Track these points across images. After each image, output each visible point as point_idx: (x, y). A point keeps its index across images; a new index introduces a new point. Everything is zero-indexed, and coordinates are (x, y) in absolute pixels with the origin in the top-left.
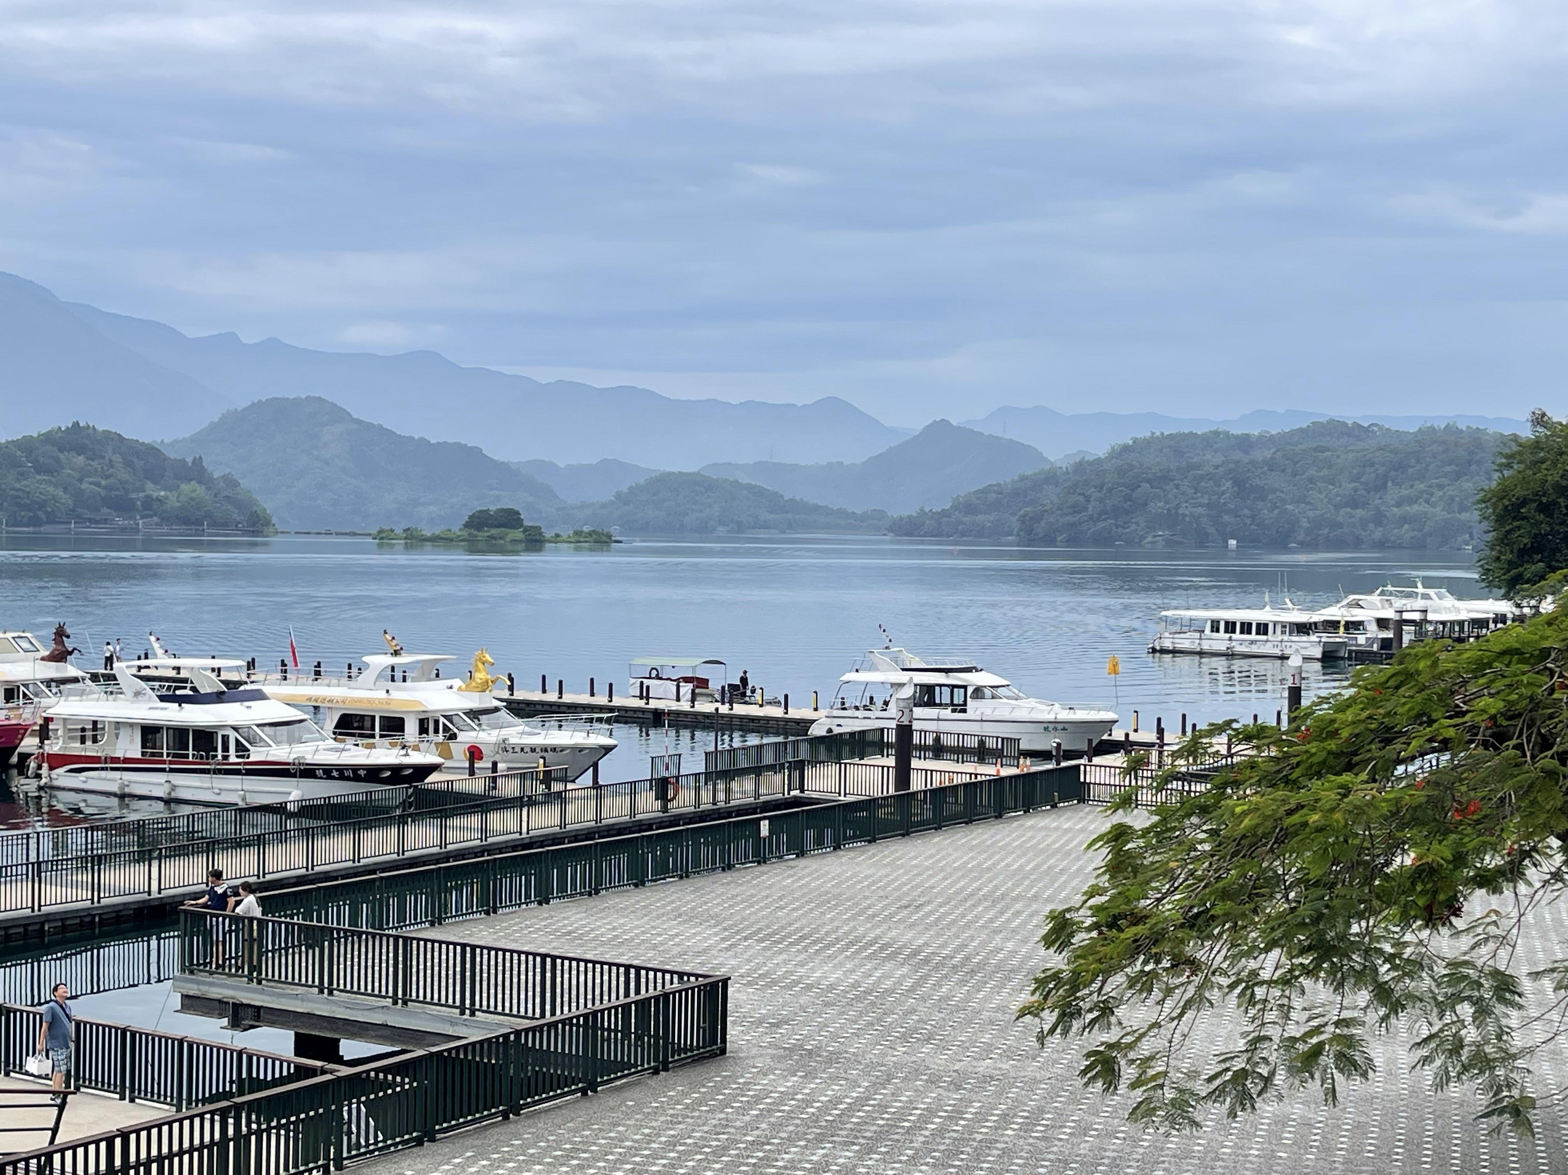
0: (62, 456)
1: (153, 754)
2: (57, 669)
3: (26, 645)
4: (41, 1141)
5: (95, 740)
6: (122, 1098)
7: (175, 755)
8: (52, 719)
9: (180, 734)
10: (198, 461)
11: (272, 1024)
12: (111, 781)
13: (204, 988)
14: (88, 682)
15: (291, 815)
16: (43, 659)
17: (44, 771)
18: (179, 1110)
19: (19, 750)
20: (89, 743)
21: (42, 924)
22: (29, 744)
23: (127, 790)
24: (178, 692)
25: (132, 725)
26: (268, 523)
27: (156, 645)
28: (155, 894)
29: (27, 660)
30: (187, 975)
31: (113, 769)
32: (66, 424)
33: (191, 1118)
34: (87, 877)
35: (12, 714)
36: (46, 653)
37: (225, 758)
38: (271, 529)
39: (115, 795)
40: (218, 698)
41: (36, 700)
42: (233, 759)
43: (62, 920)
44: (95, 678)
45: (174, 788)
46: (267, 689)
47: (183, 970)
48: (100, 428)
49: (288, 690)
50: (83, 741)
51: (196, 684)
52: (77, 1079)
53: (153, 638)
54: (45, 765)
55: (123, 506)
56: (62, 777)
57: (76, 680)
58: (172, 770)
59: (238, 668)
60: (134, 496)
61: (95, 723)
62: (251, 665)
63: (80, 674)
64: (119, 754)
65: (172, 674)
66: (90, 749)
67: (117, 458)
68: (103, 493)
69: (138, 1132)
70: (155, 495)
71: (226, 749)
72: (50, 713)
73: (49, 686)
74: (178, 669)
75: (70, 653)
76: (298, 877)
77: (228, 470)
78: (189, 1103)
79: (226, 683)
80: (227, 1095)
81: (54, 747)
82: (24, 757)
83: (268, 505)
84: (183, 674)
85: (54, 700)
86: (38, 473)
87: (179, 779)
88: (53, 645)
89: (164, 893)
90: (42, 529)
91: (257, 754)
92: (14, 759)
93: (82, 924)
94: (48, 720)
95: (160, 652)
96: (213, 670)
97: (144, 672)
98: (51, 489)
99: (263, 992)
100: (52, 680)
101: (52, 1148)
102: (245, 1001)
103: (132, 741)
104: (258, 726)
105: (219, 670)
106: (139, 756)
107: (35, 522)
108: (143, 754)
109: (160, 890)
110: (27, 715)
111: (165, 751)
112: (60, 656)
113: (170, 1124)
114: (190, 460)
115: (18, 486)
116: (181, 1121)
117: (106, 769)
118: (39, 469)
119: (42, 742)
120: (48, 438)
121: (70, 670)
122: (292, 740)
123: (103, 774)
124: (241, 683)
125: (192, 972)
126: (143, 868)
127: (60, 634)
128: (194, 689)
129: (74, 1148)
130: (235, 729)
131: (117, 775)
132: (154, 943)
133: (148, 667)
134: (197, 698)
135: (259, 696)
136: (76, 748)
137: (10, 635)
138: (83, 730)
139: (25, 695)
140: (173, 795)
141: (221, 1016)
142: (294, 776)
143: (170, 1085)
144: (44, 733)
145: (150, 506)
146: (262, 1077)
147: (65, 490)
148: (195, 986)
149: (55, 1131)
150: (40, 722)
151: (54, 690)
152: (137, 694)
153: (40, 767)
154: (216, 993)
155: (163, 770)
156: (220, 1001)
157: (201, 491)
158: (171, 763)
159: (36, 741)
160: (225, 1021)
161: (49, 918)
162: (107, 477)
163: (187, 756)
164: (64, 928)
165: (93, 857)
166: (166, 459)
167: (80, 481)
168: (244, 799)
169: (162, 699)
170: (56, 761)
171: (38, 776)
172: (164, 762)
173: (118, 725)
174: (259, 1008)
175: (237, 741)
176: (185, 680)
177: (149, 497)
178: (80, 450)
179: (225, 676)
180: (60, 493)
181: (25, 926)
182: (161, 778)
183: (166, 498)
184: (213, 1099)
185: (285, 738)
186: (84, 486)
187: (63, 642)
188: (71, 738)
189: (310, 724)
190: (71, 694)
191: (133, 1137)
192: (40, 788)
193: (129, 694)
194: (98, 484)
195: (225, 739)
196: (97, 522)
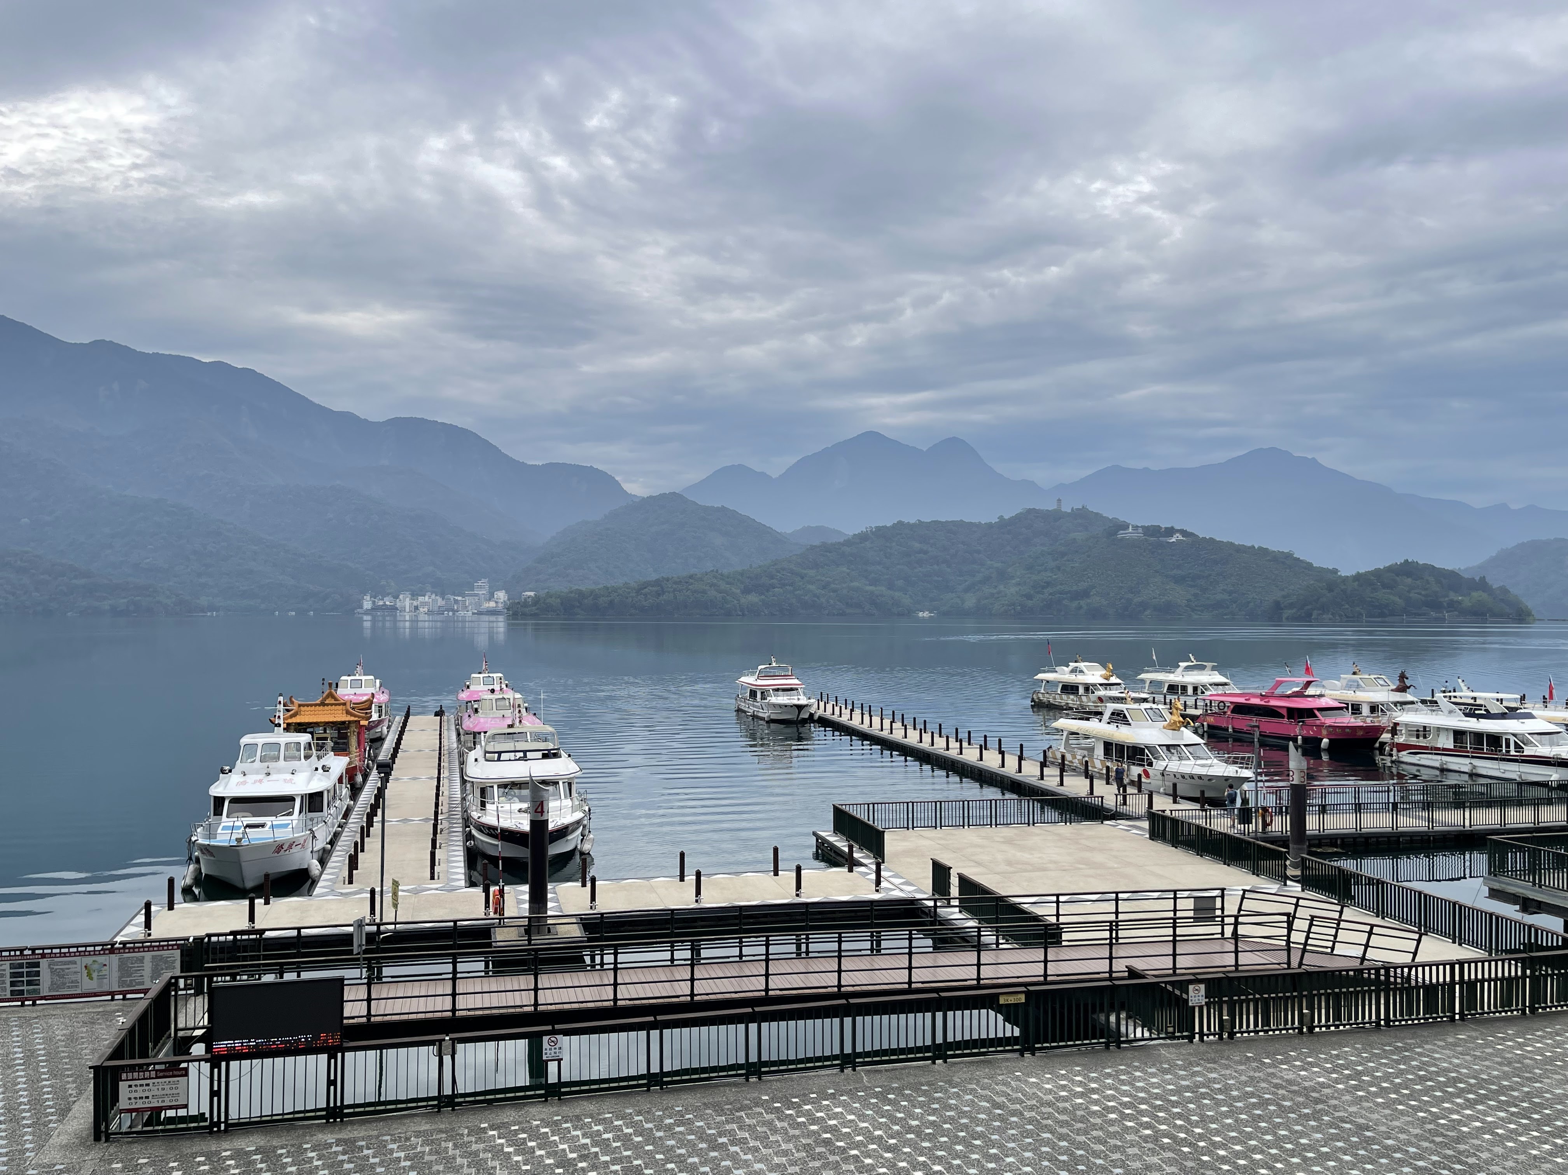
0: (1398, 579)
1: (1461, 747)
2: (1401, 697)
3: (1382, 682)
4: (1407, 959)
5: (1425, 737)
6: (1454, 942)
7: (1475, 748)
8: (1398, 724)
9: (1478, 737)
10: (1483, 579)
11: (1549, 913)
12: (1435, 761)
13: (1504, 886)
14: (1420, 704)
15: (1554, 789)
16: (1392, 690)
17: (1394, 752)
18: (1490, 954)
19: (1380, 740)
20: (1421, 738)
21: (1399, 837)
22: (1386, 737)
23: (1445, 766)
24: (1477, 712)
25: (1447, 730)
26: (1529, 614)
27: (1462, 684)
28: (1467, 828)
29: (1383, 691)
30: (1492, 876)
31: (1436, 754)
32: (1400, 560)
33: (1496, 961)
34: (1425, 814)
35: (1376, 720)
36: (1394, 687)
37: (1509, 752)
38: (1531, 618)
39: (1437, 768)
40: (1503, 716)
41: (1388, 713)
42: (1513, 753)
43: (1411, 836)
44: (1423, 702)
45: (1475, 767)
46: (1534, 713)
47: (1490, 873)
48: (1421, 562)
49: (1550, 713)
50: (1418, 737)
51: (1488, 708)
52: (1425, 927)
53: (1460, 681)
54: (1395, 749)
55: (1436, 605)
56: (1405, 756)
57: (1412, 703)
58: (1473, 757)
59: (1515, 700)
60: (1442, 600)
61: (1425, 727)
62: (1523, 698)
63: (1415, 699)
64: (1440, 745)
65: (1472, 701)
66: (1422, 742)
67: (1431, 579)
68: (1423, 598)
69: (1469, 963)
70: (1455, 599)
71: (1508, 746)
72: (1397, 720)
73: (1396, 706)
74: (1475, 699)
75: (1409, 688)
76: (1561, 826)
77: (1502, 584)
78: (1497, 950)
79: (1507, 708)
80: (1518, 951)
81: (1401, 739)
82: (1383, 744)
83: (1529, 603)
84: (1478, 702)
85: (1399, 713)
86: (1384, 588)
87: (1476, 762)
88: (1398, 683)
89: (1473, 828)
90: (1386, 619)
91: (1528, 751)
92: (1377, 745)
93: (1422, 840)
94: (1396, 724)
95: (1465, 688)
96: (1498, 700)
97: (1453, 700)
98: (1392, 597)
99: (1542, 893)
100: (1398, 702)
101: (1413, 964)
102: (1531, 897)
103: (1447, 739)
104: (1529, 734)
105: (1502, 700)
106: (1452, 747)
107: (1382, 615)
108: (1455, 746)
109: (1471, 826)
110: (1383, 721)
111: (1468, 746)
112: (1403, 689)
113: (1483, 962)
114: (1477, 579)
115: (1372, 595)
116: (1490, 962)
117: (1431, 754)
118: (1384, 586)
119: (1393, 736)
120: (1390, 569)
121: (1409, 697)
122: (1552, 744)
123: (1430, 756)
124: (1517, 709)
125: (1495, 875)
126: (1460, 812)
127: (1402, 677)
128: (1486, 710)
129: (1423, 966)
130: (1515, 735)
131: (1439, 757)
132: (1467, 856)
133: (1455, 697)
134: (1488, 716)
135: (1530, 716)
136: (1413, 741)
137: (1372, 677)
138: (1418, 731)
139: (1382, 710)
140: (1474, 771)
141: (1515, 904)
142: (1554, 765)
143: (1484, 939)
144: (1394, 731)
145: (1452, 606)
146: (1544, 944)
147: (1400, 597)
148: (1498, 884)
149: (1415, 954)
150: (1392, 725)
151: (1399, 708)
152: (1450, 712)
153: (1392, 750)
154: (1512, 889)
155: (1468, 756)
156: (1514, 894)
157: (1485, 596)
158: (1472, 752)
159: (1390, 735)
160: (1517, 907)
161: (1403, 834)
162: (1426, 589)
163: (1483, 749)
164: (1412, 841)
165: (1428, 803)
166: (1462, 578)
167: (1409, 592)
168: (1520, 777)
169: (1466, 715)
170: (1402, 747)
171: (1391, 755)
172: (1468, 752)
173: (1439, 729)
174: (1540, 902)
175: (1515, 742)
176: (1481, 706)
177: (1452, 600)
178: (1409, 574)
179: (1505, 704)
180: (1397, 599)
181: (1388, 837)
182: (1467, 761)
183: (1462, 600)
184: (1510, 952)
185: (1548, 742)
186: (1411, 595)
187: (1404, 682)
188: (1411, 735)
189: (1564, 734)
190: (1409, 710)
191: (1466, 965)
192: (1392, 762)
193: (1446, 712)
194: (1420, 594)
195: (1508, 742)
196: (1420, 615)
